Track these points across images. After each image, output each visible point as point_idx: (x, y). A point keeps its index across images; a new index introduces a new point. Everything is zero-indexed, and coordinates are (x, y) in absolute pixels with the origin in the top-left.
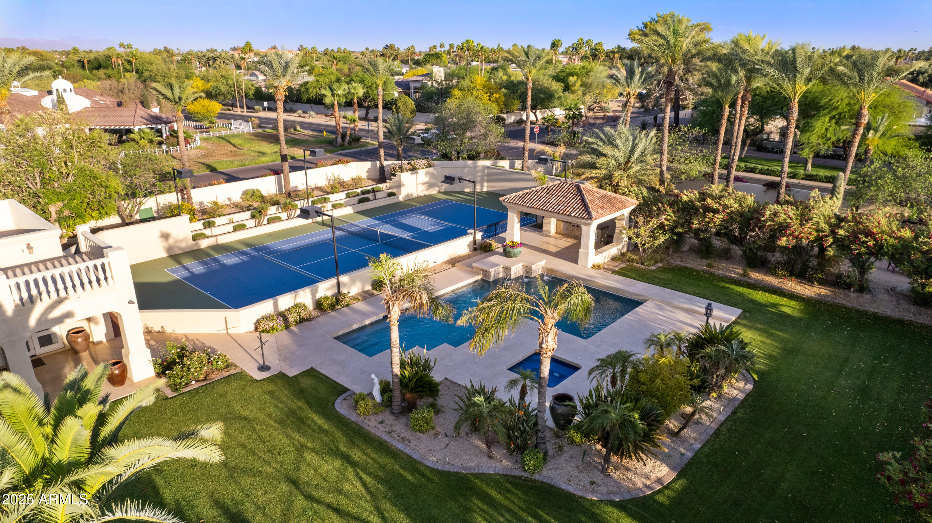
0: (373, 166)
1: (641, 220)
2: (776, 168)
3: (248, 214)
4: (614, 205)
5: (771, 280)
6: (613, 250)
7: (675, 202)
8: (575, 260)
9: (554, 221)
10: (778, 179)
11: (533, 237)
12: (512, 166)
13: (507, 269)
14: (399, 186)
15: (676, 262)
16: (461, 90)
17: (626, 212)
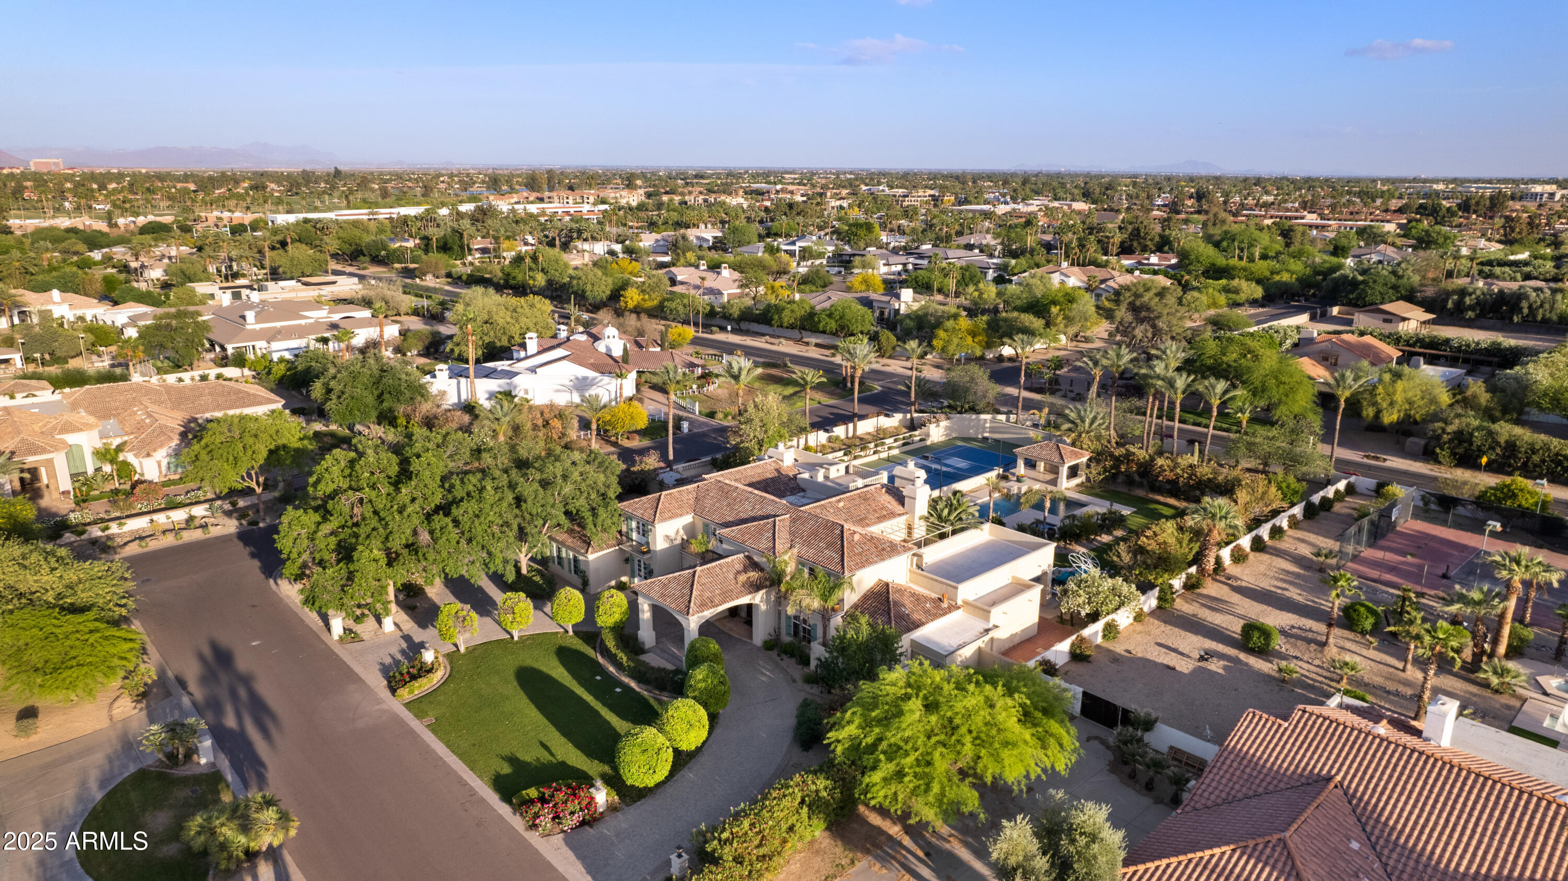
0: (905, 417)
1: (1093, 465)
2: (1204, 421)
3: (842, 453)
4: (1077, 456)
5: (1161, 498)
6: (1077, 481)
7: (1112, 455)
8: (1056, 485)
9: (1042, 464)
10: (1205, 430)
11: (1032, 473)
12: (1008, 420)
13: (1019, 489)
14: (928, 435)
15: (1112, 488)
16: (946, 331)
17: (1084, 460)
